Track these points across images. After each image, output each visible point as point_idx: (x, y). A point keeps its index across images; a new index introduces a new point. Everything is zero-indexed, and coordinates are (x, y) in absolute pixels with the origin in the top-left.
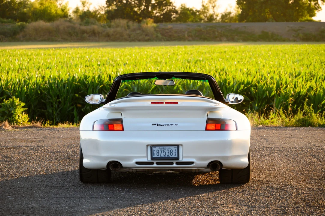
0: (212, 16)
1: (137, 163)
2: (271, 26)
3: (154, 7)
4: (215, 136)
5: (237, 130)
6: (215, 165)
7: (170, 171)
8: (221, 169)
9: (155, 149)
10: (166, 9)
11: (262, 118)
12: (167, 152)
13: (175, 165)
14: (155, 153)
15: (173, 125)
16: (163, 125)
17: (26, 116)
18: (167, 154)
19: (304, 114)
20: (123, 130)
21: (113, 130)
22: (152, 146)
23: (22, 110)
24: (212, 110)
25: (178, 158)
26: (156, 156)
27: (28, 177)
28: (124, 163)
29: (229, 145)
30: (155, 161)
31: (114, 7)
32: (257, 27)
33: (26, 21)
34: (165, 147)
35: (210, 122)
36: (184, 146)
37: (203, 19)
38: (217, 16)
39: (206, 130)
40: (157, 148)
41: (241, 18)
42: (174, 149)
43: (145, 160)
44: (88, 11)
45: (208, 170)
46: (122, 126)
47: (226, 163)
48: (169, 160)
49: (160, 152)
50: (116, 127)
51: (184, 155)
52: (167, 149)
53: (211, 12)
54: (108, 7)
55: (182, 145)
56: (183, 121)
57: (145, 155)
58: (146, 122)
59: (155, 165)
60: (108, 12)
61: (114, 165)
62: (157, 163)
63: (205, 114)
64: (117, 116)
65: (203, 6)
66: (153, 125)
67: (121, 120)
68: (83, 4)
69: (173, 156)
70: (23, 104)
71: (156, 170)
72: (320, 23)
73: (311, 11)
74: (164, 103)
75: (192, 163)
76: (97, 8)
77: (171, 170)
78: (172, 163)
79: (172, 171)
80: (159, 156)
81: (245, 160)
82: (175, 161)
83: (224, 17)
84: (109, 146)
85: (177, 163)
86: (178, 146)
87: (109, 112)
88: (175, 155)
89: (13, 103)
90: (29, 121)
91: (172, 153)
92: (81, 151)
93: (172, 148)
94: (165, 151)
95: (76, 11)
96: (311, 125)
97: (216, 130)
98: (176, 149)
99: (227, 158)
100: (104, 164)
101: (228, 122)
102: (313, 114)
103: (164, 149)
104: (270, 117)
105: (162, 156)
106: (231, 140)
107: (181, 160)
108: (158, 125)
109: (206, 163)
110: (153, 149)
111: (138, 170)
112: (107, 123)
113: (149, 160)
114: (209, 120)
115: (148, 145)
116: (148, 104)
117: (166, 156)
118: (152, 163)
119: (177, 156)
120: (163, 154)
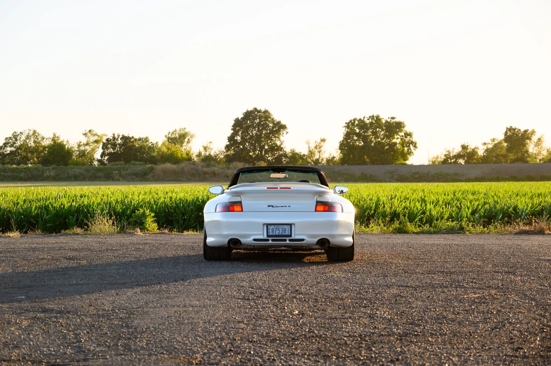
0: (318, 160)
1: (255, 240)
2: (369, 169)
3: (266, 152)
4: (323, 217)
5: (342, 212)
6: (323, 242)
7: (283, 248)
8: (329, 246)
9: (271, 228)
10: (277, 154)
11: (363, 227)
12: (281, 230)
13: (288, 242)
14: (271, 231)
15: (286, 206)
16: (278, 207)
17: (156, 224)
18: (281, 232)
19: (400, 223)
20: (242, 211)
21: (234, 211)
22: (268, 225)
23: (152, 220)
24: (321, 194)
25: (290, 236)
26: (271, 234)
27: (157, 258)
28: (243, 240)
29: (336, 225)
30: (270, 238)
31: (232, 152)
32: (357, 169)
33: (155, 164)
35: (319, 204)
36: (296, 225)
37: (310, 163)
38: (322, 160)
39: (316, 211)
40: (272, 227)
41: (343, 161)
42: (288, 228)
43: (261, 237)
44: (210, 155)
45: (318, 247)
46: (242, 207)
47: (334, 241)
48: (282, 237)
49: (275, 230)
50: (236, 208)
51: (296, 233)
52: (281, 228)
53: (317, 157)
54: (227, 151)
55: (294, 224)
56: (295, 203)
57: (262, 233)
58: (263, 203)
59: (270, 242)
60: (227, 156)
61: (234, 242)
62: (272, 240)
63: (314, 197)
64: (237, 199)
65: (310, 151)
66: (268, 206)
67: (240, 203)
68: (205, 148)
69: (287, 234)
70: (153, 214)
71: (271, 246)
72: (412, 166)
73: (405, 156)
74: (279, 188)
75: (303, 240)
76: (218, 153)
77: (285, 246)
78: (285, 240)
79: (285, 248)
80: (274, 234)
81: (350, 239)
82: (288, 238)
83: (328, 161)
84: (229, 225)
85: (290, 240)
86: (291, 225)
87: (229, 196)
89: (144, 213)
90: (158, 229)
91: (285, 231)
92: (205, 231)
93: (285, 226)
94: (279, 229)
95: (199, 155)
96: (406, 232)
97: (324, 211)
98: (289, 227)
99: (333, 236)
100: (226, 241)
101: (335, 205)
102: (408, 223)
103: (278, 227)
104: (370, 226)
105: (277, 233)
106: (338, 221)
107: (293, 237)
108: (273, 207)
109: (316, 240)
110: (269, 227)
111: (255, 247)
112: (228, 205)
113: (265, 237)
114: (318, 202)
115: (264, 224)
116: (266, 188)
117: (280, 234)
118: (268, 240)
119: (289, 234)
120: (277, 232)
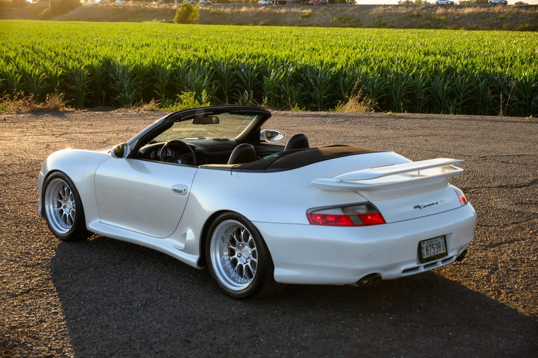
1: (404, 271)
12: (435, 247)
14: (424, 251)
15: (433, 204)
16: (425, 206)
18: (436, 249)
20: (384, 222)
21: (371, 224)
25: (446, 254)
26: (426, 256)
28: (386, 275)
30: (423, 265)
34: (433, 240)
40: (426, 242)
43: (414, 265)
48: (438, 258)
49: (429, 247)
51: (451, 248)
52: (434, 243)
55: (447, 235)
59: (422, 270)
62: (425, 267)
66: (415, 207)
69: (442, 251)
80: (429, 256)
82: (441, 259)
86: (444, 237)
88: (444, 250)
91: (440, 247)
93: (439, 241)
94: (433, 246)
98: (443, 240)
103: (433, 243)
105: (432, 254)
107: (449, 255)
108: (420, 208)
110: (422, 246)
118: (419, 268)
119: (445, 251)
120: (432, 250)
